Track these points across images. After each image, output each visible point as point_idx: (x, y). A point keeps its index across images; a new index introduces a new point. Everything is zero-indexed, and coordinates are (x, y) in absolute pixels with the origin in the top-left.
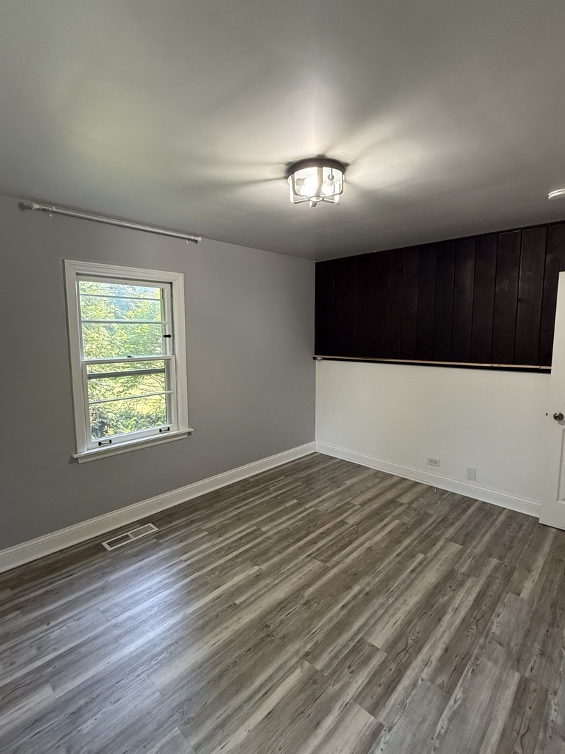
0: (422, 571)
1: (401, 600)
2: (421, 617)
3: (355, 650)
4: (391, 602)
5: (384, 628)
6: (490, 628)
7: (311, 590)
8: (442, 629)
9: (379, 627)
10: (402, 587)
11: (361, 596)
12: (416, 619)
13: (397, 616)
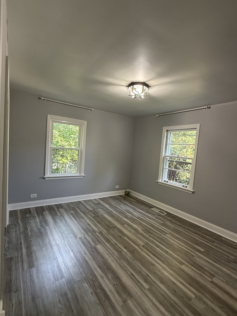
0: (132, 279)
1: (114, 260)
2: (104, 262)
3: (98, 241)
4: (114, 257)
5: (103, 250)
6: (87, 283)
7: (126, 239)
8: (95, 265)
9: (104, 249)
10: (122, 265)
11: (120, 249)
12: (103, 260)
13: (107, 256)
